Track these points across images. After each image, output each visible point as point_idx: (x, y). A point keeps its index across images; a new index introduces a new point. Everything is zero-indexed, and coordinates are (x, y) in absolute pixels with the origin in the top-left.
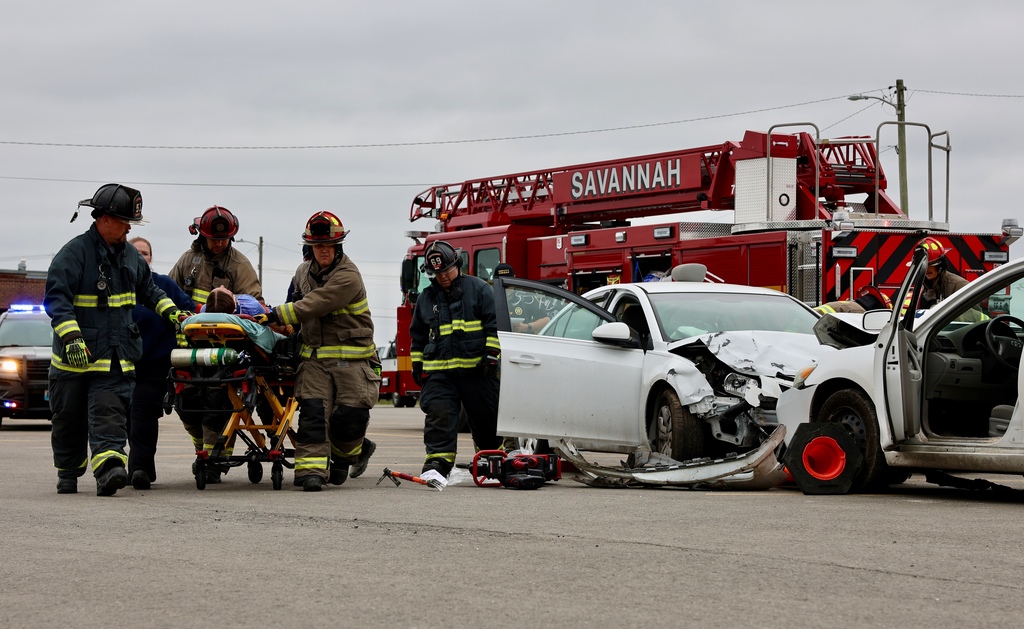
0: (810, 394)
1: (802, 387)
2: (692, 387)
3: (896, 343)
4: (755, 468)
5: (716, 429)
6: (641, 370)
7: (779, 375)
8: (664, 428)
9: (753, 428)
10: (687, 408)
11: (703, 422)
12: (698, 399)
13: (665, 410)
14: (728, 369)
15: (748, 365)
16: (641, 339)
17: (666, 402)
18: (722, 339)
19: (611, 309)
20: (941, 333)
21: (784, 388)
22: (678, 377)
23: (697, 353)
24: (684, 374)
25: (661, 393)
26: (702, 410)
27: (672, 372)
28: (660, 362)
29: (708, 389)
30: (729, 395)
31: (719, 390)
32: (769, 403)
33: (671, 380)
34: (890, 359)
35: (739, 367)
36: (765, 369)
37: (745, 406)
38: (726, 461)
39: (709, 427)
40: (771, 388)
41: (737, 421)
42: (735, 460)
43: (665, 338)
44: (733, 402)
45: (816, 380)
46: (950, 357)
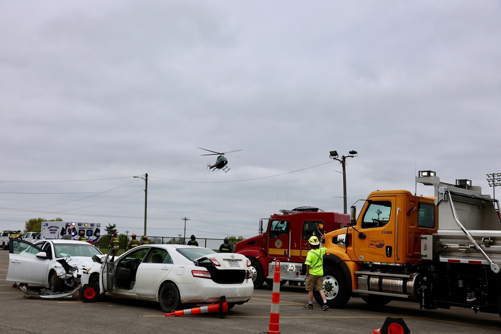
0: (89, 275)
1: (87, 273)
2: (60, 271)
3: (106, 267)
4: (73, 295)
5: (66, 282)
6: (48, 265)
7: (83, 269)
8: (52, 281)
9: (75, 282)
10: (59, 276)
11: (62, 280)
12: (62, 274)
13: (53, 276)
14: (70, 267)
15: (75, 266)
16: (49, 257)
17: (53, 274)
18: (70, 259)
19: (42, 249)
20: (122, 262)
21: (84, 273)
22: (57, 268)
23: (63, 262)
24: (59, 267)
25: (52, 272)
26: (62, 277)
27: (56, 267)
28: (53, 264)
29: (65, 272)
30: (70, 273)
31: (67, 272)
32: (79, 276)
33: (55, 269)
34: (104, 271)
35: (73, 266)
36: (80, 267)
37: (73, 277)
38: (65, 293)
39: (64, 282)
40: (81, 272)
41: (71, 280)
42: (67, 293)
43: (56, 257)
44: (71, 276)
45: (91, 272)
46: (123, 268)
